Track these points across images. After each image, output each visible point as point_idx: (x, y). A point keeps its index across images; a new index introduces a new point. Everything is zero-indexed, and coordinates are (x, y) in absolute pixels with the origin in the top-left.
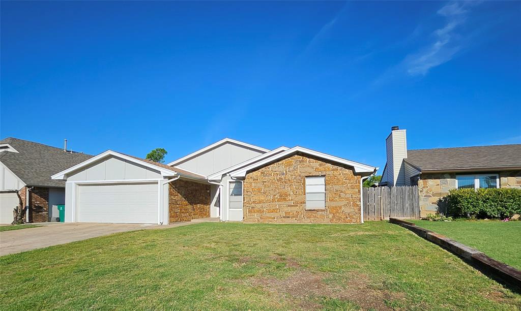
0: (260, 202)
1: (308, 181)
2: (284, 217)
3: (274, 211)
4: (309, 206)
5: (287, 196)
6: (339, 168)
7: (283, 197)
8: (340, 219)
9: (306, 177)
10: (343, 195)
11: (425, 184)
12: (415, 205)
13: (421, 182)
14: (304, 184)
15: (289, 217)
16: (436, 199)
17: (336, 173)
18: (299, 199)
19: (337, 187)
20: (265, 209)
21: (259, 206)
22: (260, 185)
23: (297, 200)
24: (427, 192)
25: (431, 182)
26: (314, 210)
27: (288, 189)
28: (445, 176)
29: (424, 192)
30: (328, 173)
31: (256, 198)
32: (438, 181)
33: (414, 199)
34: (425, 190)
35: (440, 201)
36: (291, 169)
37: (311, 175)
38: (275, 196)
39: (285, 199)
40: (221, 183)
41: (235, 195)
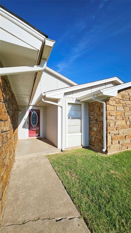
0: (122, 128)
20: (125, 135)
21: (121, 132)
22: (122, 109)
40: (59, 104)
41: (72, 118)
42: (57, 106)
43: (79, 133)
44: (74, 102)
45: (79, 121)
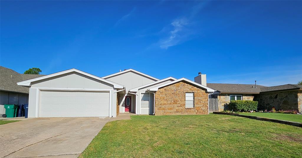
0: (164, 104)
1: (187, 95)
2: (176, 112)
3: (171, 109)
4: (187, 107)
5: (177, 101)
6: (200, 89)
7: (175, 102)
8: (200, 112)
9: (186, 92)
10: (201, 101)
11: (220, 98)
12: (217, 106)
13: (218, 97)
14: (185, 96)
15: (178, 112)
16: (223, 104)
17: (198, 92)
18: (182, 103)
19: (199, 98)
20: (166, 108)
21: (163, 106)
22: (164, 96)
23: (182, 104)
24: (220, 101)
25: (222, 97)
26: (189, 108)
27: (177, 98)
28: (226, 95)
29: (219, 101)
30: (195, 91)
31: (162, 102)
32: (224, 97)
33: (216, 103)
34: (220, 100)
35: (225, 105)
36: (179, 88)
37: (188, 92)
38: (171, 101)
39: (176, 103)
40: (137, 94)
41: (144, 100)
42: (136, 95)
43: (148, 107)
44: (144, 93)
45: (148, 102)
